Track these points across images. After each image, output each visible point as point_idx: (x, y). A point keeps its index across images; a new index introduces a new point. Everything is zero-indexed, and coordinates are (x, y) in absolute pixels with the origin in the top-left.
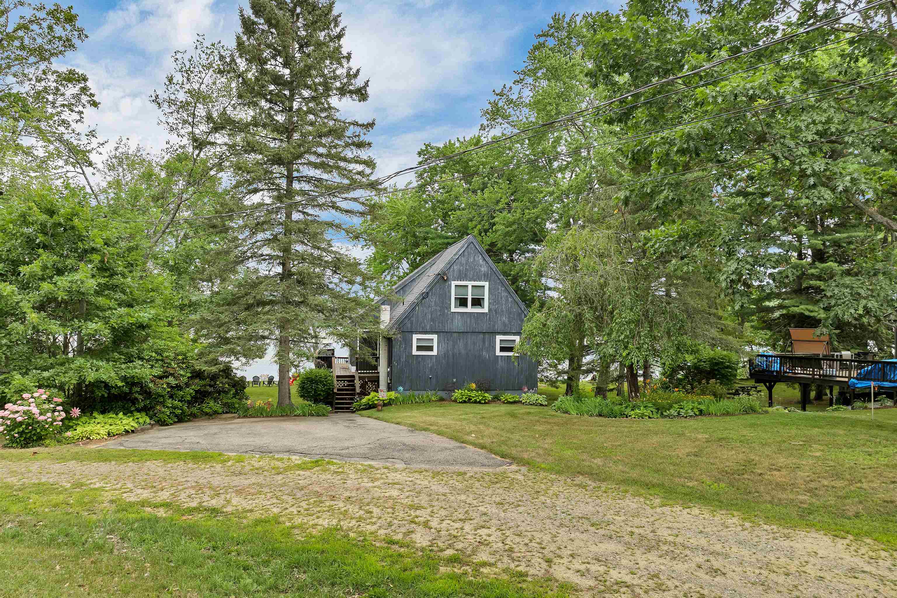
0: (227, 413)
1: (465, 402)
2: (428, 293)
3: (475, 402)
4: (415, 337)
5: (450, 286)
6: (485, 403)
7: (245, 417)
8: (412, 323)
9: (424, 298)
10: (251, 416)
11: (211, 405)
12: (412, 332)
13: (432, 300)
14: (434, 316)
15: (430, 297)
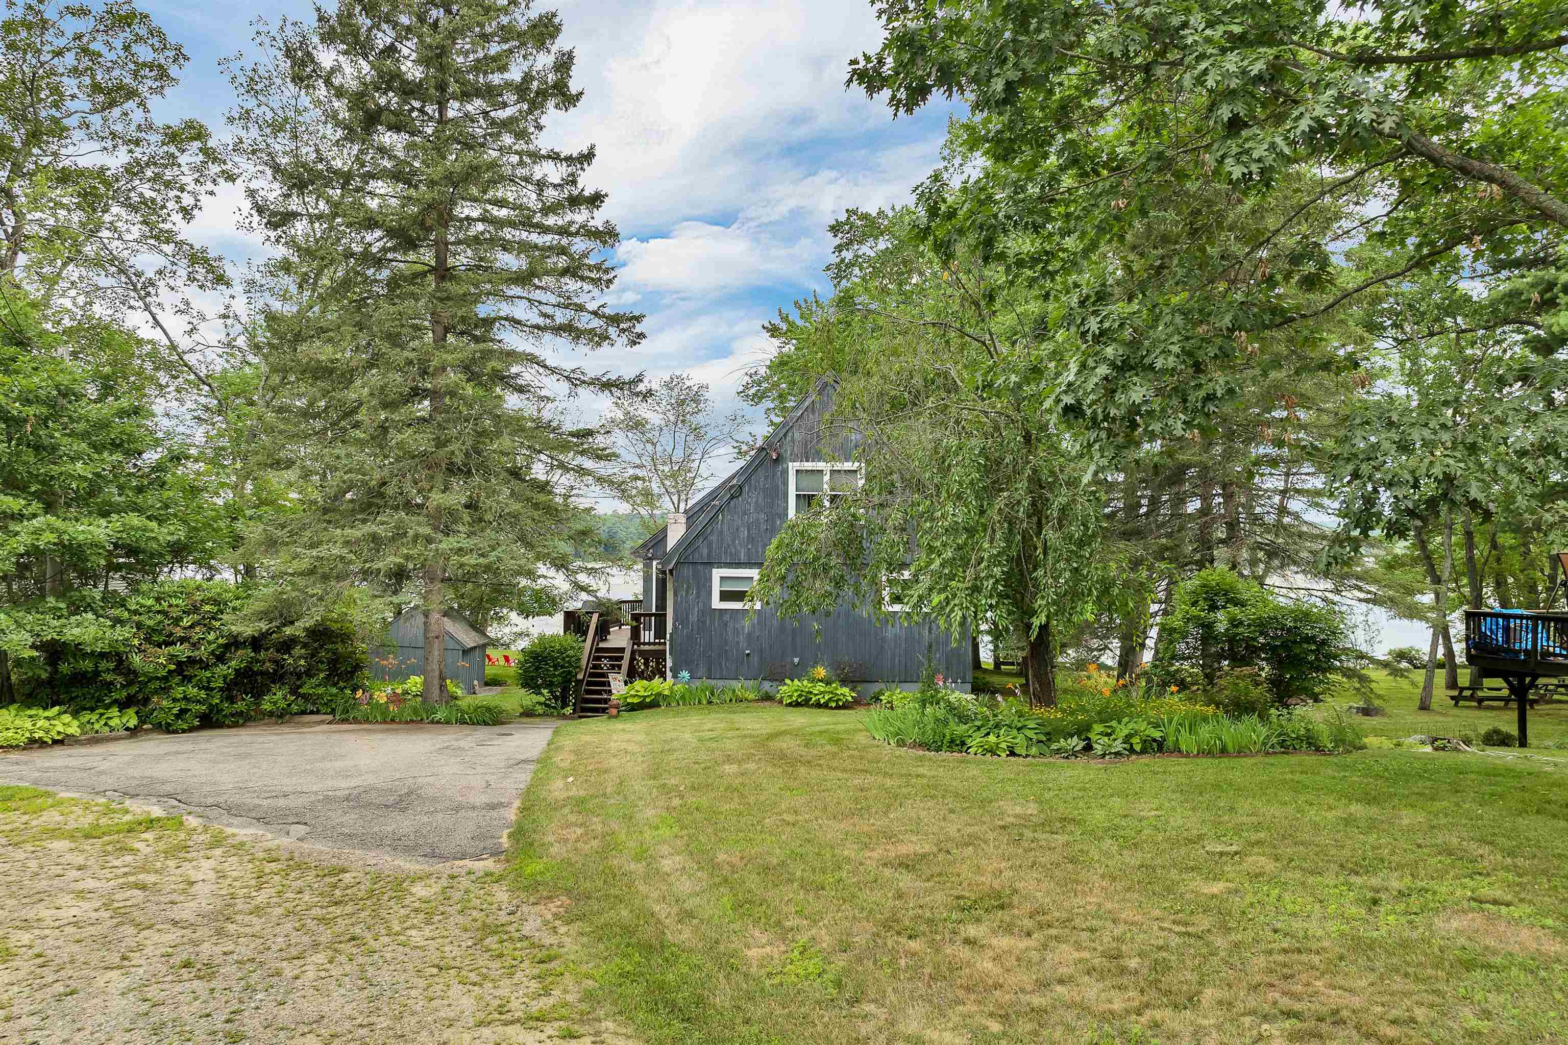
0: (312, 713)
1: (798, 704)
2: (740, 487)
3: (818, 705)
4: (717, 574)
5: (785, 472)
6: (838, 707)
7: (344, 721)
8: (710, 546)
9: (732, 497)
10: (356, 721)
11: (277, 697)
12: (711, 564)
13: (751, 499)
14: (754, 532)
15: (745, 495)
